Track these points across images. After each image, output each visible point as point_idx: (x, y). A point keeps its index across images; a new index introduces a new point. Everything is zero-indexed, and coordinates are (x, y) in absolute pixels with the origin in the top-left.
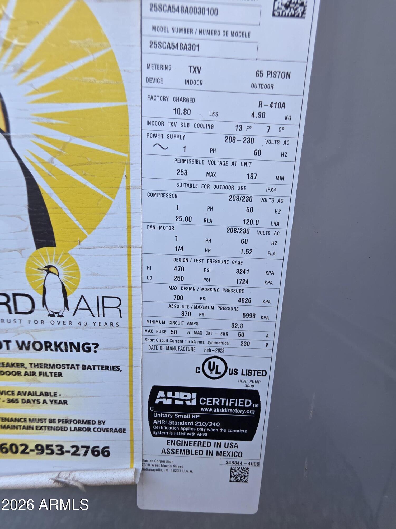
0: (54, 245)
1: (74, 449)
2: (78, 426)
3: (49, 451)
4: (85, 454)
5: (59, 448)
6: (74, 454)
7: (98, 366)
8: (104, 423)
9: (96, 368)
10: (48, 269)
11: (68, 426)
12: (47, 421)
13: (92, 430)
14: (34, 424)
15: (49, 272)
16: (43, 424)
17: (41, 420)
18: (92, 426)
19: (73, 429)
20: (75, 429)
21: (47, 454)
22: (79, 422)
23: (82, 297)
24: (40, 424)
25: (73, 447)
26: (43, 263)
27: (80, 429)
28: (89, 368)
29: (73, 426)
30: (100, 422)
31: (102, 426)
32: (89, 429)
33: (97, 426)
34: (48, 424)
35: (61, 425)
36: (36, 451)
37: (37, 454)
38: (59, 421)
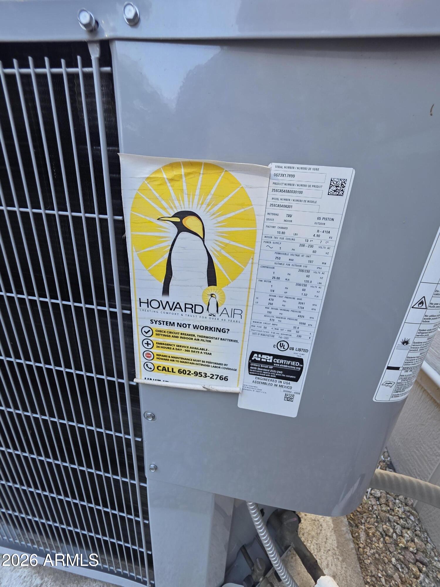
0: (216, 286)
1: (212, 375)
2: (215, 365)
3: (200, 375)
4: (216, 379)
5: (205, 374)
6: (211, 378)
7: (228, 339)
8: (227, 365)
9: (227, 340)
10: (212, 295)
11: (210, 364)
12: (201, 361)
13: (221, 368)
14: (195, 362)
15: (212, 296)
16: (199, 363)
17: (198, 361)
18: (221, 366)
19: (212, 366)
20: (213, 367)
21: (199, 376)
22: (216, 363)
23: (225, 308)
24: (198, 363)
25: (211, 374)
26: (210, 292)
27: (216, 367)
28: (224, 340)
29: (212, 365)
30: (225, 365)
31: (226, 367)
32: (220, 367)
33: (223, 366)
34: (201, 363)
35: (207, 364)
36: (194, 374)
37: (195, 376)
38: (207, 362)
